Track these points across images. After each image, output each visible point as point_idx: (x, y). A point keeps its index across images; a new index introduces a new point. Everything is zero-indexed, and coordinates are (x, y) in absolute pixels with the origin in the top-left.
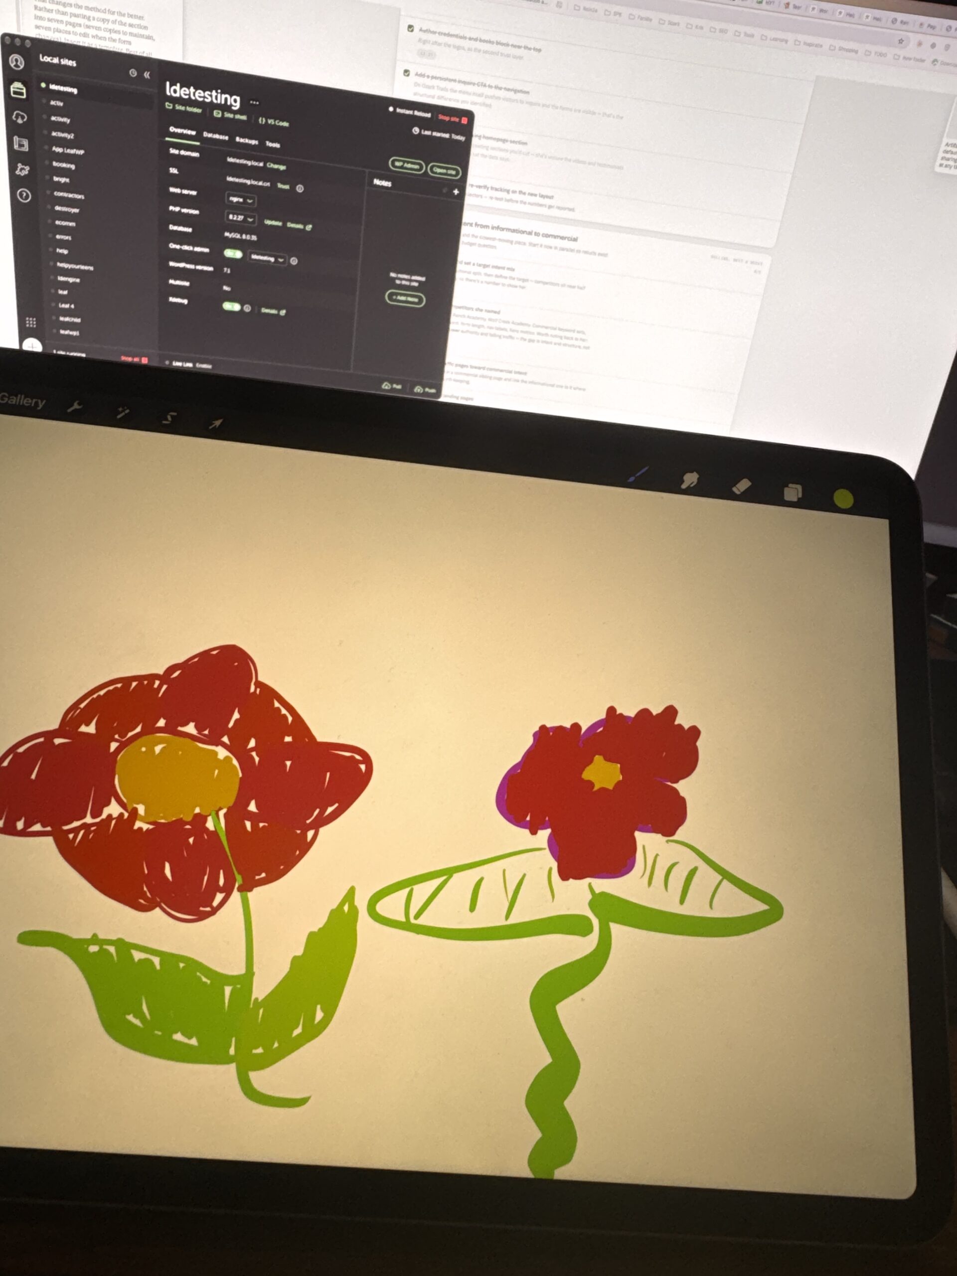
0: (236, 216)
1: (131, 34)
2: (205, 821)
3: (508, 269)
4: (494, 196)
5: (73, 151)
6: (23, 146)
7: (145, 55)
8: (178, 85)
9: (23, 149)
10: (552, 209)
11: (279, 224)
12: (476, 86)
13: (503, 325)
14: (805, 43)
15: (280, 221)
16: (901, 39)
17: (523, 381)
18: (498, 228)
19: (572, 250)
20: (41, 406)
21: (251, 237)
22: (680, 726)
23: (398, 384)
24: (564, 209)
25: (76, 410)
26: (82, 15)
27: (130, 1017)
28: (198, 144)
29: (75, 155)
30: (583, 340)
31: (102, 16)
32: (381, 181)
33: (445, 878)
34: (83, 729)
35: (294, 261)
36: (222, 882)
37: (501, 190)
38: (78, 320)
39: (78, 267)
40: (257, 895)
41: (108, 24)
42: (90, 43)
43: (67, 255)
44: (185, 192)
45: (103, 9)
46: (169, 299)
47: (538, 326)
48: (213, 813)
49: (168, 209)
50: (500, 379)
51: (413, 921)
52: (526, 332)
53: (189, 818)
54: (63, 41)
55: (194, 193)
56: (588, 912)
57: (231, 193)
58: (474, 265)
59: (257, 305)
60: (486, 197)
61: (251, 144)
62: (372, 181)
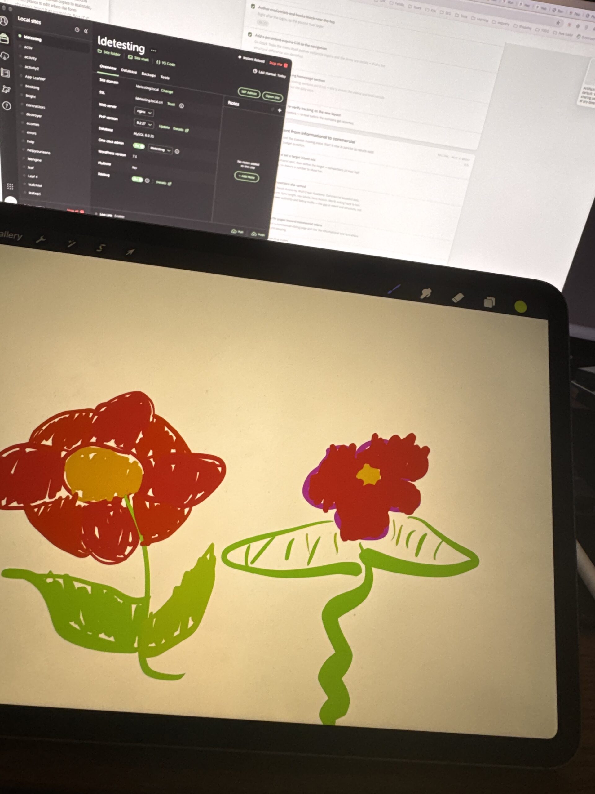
0: (141, 122)
1: (76, 5)
2: (121, 501)
3: (312, 160)
4: (303, 114)
5: (38, 79)
6: (7, 74)
7: (85, 18)
8: (106, 38)
9: (6, 76)
10: (339, 123)
11: (168, 128)
12: (293, 44)
13: (307, 195)
14: (499, 23)
15: (169, 126)
16: (558, 22)
17: (319, 230)
18: (305, 134)
19: (352, 149)
20: (19, 239)
21: (150, 136)
22: (417, 446)
23: (241, 230)
24: (347, 123)
25: (41, 241)
27: (72, 624)
28: (118, 76)
29: (39, 81)
30: (357, 205)
32: (233, 102)
33: (269, 539)
34: (44, 442)
35: (177, 152)
36: (130, 540)
37: (308, 110)
38: (40, 186)
39: (40, 152)
40: (153, 548)
42: (50, 10)
43: (33, 144)
44: (109, 106)
46: (98, 174)
47: (329, 196)
48: (126, 497)
49: (98, 116)
50: (305, 229)
51: (250, 565)
52: (323, 200)
53: (110, 500)
54: (33, 8)
55: (115, 107)
56: (359, 561)
57: (138, 107)
58: (290, 156)
59: (153, 179)
60: (298, 114)
61: (151, 77)
62: (227, 102)
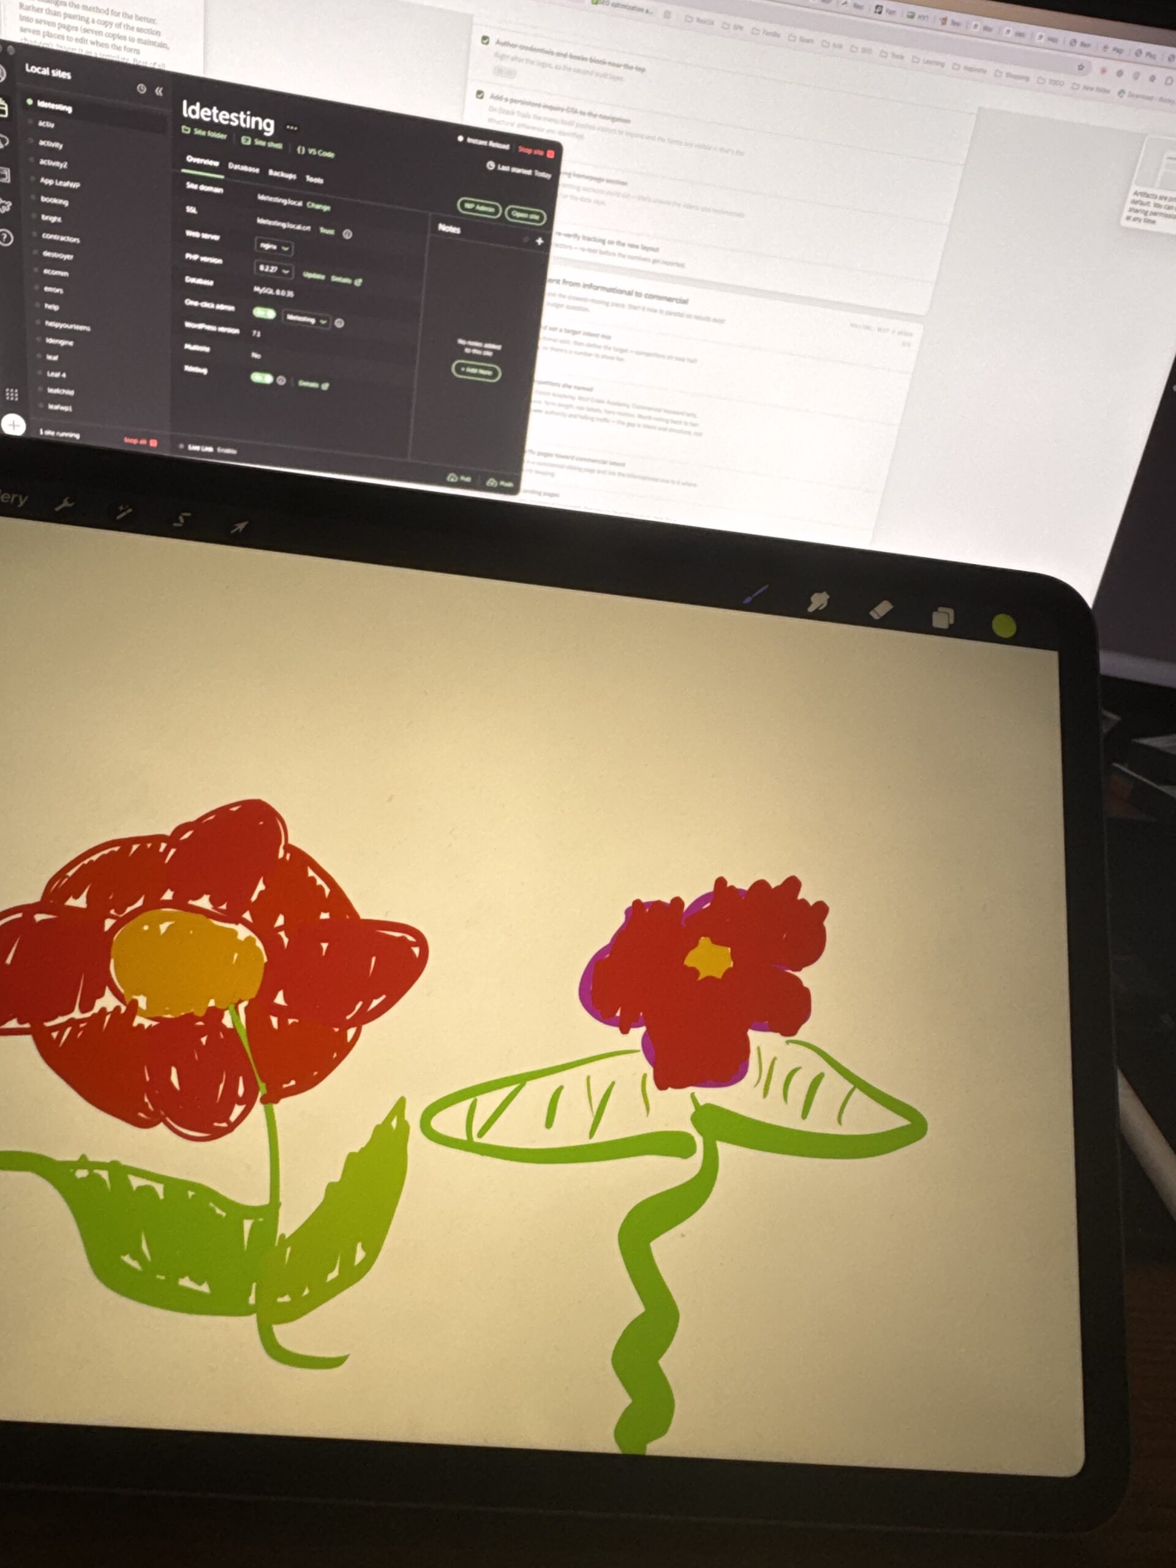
0: (268, 267)
1: (140, 40)
2: (222, 1016)
3: (603, 336)
4: (586, 248)
5: (67, 184)
6: (4, 176)
7: (157, 67)
8: (198, 104)
9: (4, 180)
10: (656, 265)
11: (322, 277)
12: (565, 112)
13: (596, 406)
14: (966, 68)
15: (322, 273)
16: (1082, 65)
17: (620, 474)
18: (590, 286)
19: (681, 315)
20: (22, 503)
21: (287, 293)
22: (804, 901)
23: (466, 476)
24: (672, 264)
25: (65, 508)
26: (79, 16)
27: (127, 1259)
28: (222, 177)
29: (68, 188)
30: (694, 425)
31: (104, 17)
32: (447, 227)
33: (513, 1087)
34: (71, 902)
35: (339, 323)
36: (241, 1091)
37: (595, 240)
38: (71, 393)
39: (71, 327)
40: (285, 1107)
41: (110, 28)
42: (89, 51)
43: (58, 311)
44: (205, 236)
45: (105, 9)
46: (183, 368)
47: (638, 407)
48: (232, 1007)
49: (184, 256)
50: (591, 471)
51: (476, 1139)
52: (626, 415)
53: (201, 1013)
54: (55, 47)
55: (216, 238)
56: (690, 1129)
57: (262, 238)
58: (561, 331)
59: (293, 378)
60: (576, 248)
61: (288, 179)
62: (437, 227)
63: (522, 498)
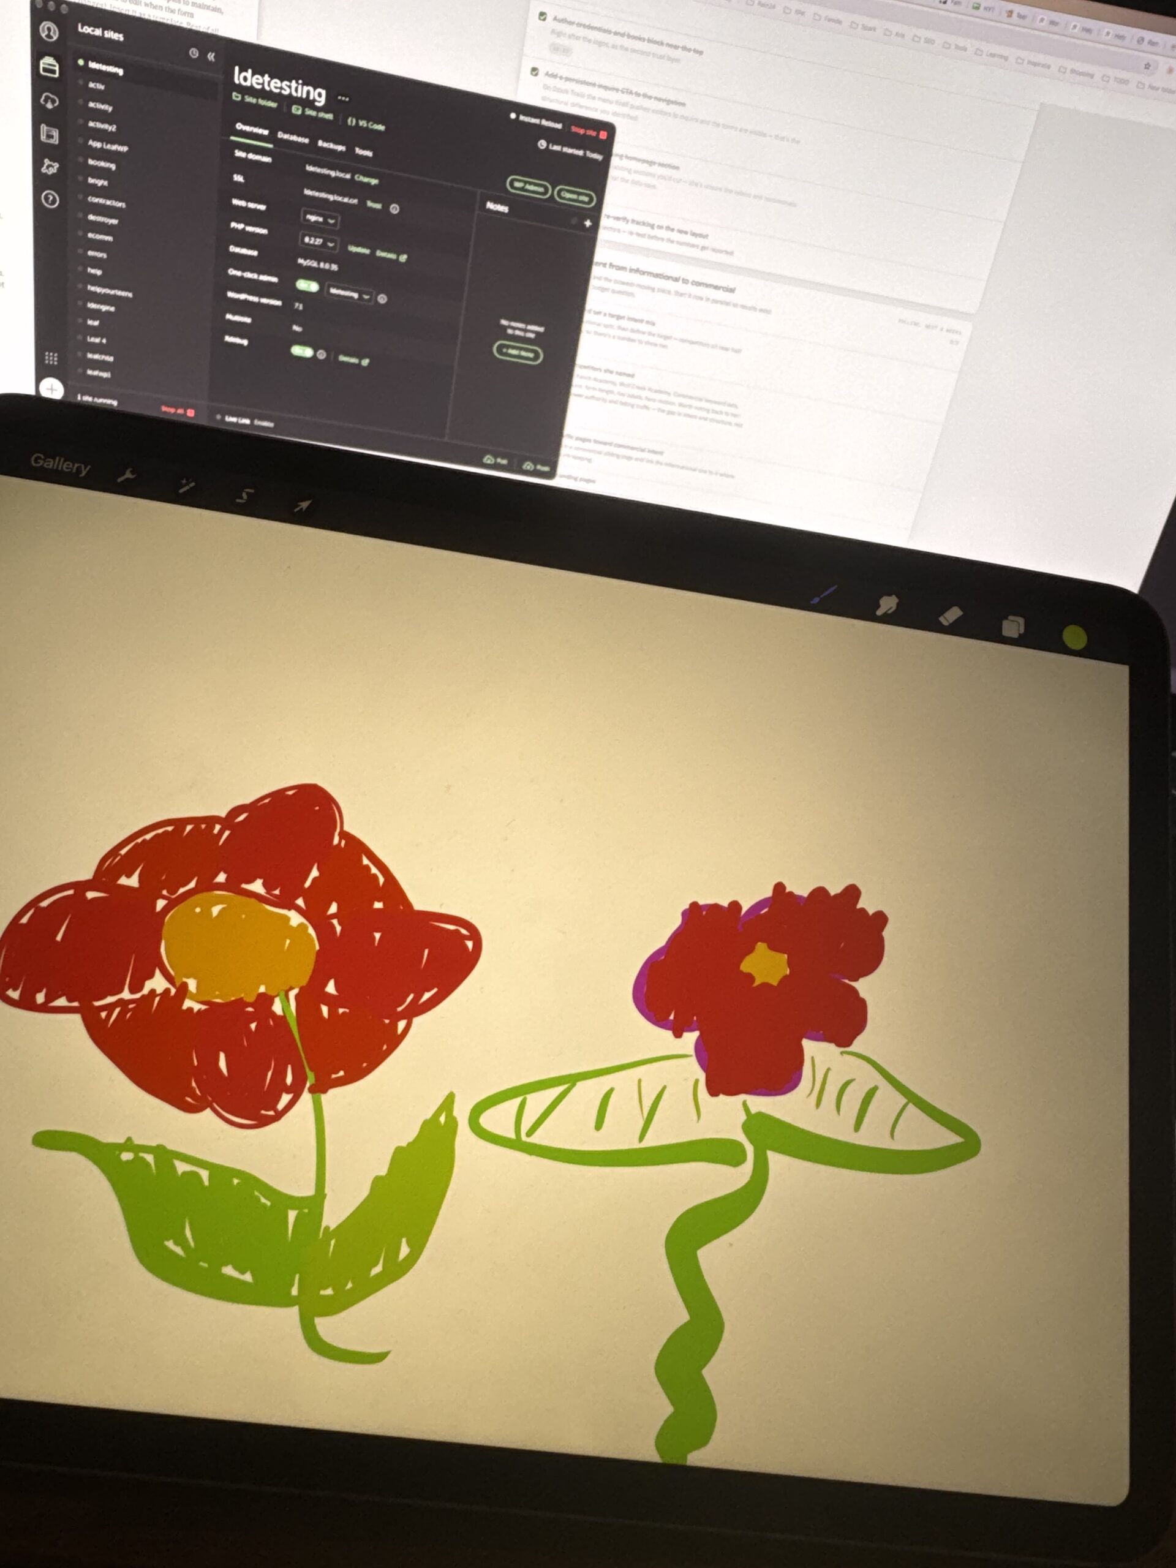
0: (313, 239)
1: (194, 4)
2: (272, 1003)
3: (648, 322)
4: (635, 231)
5: (114, 147)
6: (52, 137)
7: (210, 31)
8: (250, 71)
9: (52, 141)
10: (705, 252)
11: (367, 251)
12: (620, 92)
13: (636, 392)
14: (1029, 62)
15: (368, 248)
16: (1148, 64)
17: (658, 462)
18: (637, 271)
19: (727, 304)
20: (84, 473)
21: (331, 266)
22: (863, 910)
23: (503, 458)
24: (721, 251)
25: (127, 479)
27: (170, 1244)
28: (270, 146)
29: (117, 152)
30: (735, 416)
32: (496, 205)
33: (565, 1086)
34: (123, 881)
35: (382, 299)
36: (289, 1080)
37: (644, 224)
38: (111, 359)
39: (112, 292)
40: (333, 1098)
42: (142, 13)
43: (100, 276)
44: (252, 205)
46: (224, 338)
47: (680, 396)
48: (282, 994)
49: (230, 225)
50: (629, 458)
51: (524, 1138)
52: (667, 403)
53: (251, 999)
54: (109, 9)
55: (262, 207)
56: (741, 1137)
57: (308, 209)
58: (605, 315)
59: (334, 351)
60: (624, 232)
61: (336, 150)
62: (485, 205)
63: (556, 482)
